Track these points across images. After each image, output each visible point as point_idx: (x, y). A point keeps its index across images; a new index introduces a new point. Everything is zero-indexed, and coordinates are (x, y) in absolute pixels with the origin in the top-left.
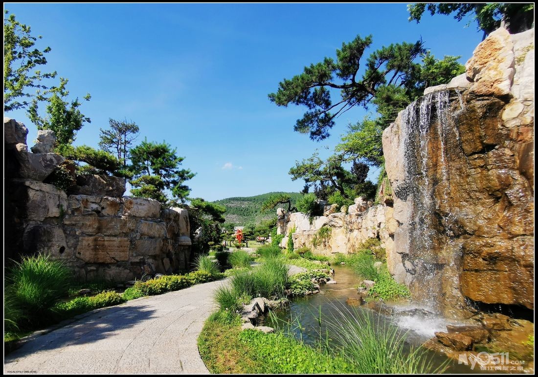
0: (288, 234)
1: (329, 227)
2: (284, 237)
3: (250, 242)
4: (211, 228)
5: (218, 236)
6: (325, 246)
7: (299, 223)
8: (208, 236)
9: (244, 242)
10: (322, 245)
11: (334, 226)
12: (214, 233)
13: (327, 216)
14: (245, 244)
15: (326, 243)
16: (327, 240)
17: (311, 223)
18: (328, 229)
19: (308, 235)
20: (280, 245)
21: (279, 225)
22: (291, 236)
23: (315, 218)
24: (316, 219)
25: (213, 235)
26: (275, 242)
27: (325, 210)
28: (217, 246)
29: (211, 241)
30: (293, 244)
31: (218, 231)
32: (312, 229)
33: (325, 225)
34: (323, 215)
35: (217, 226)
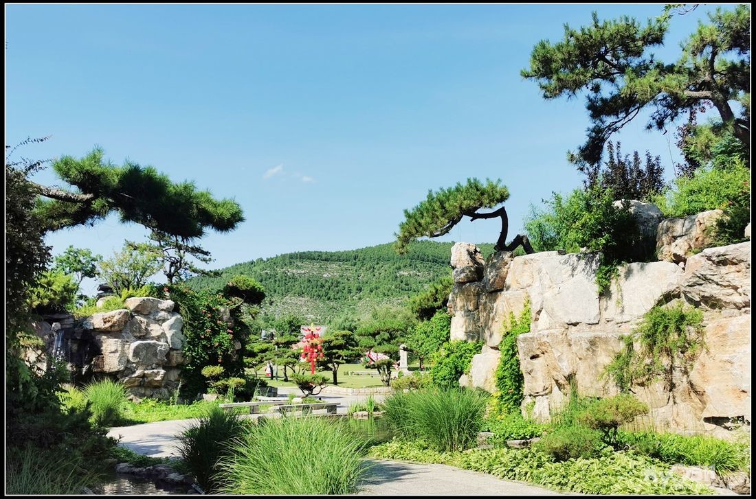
0: (496, 339)
1: (687, 308)
2: (478, 349)
3: (343, 368)
4: (213, 320)
5: (238, 346)
6: (673, 386)
7: (548, 294)
8: (204, 347)
9: (327, 369)
10: (658, 384)
11: (713, 303)
12: (225, 337)
13: (678, 259)
14: (329, 375)
15: (677, 374)
16: (677, 362)
17: (605, 293)
18: (682, 318)
19: (593, 343)
20: (463, 381)
21: (459, 303)
22: (513, 346)
23: (621, 270)
24: (629, 273)
25: (221, 344)
26: (445, 372)
27: (665, 239)
28: (233, 382)
29: (215, 363)
30: (519, 379)
31: (241, 331)
32: (606, 315)
33: (668, 297)
34: (656, 260)
35: (235, 312)
